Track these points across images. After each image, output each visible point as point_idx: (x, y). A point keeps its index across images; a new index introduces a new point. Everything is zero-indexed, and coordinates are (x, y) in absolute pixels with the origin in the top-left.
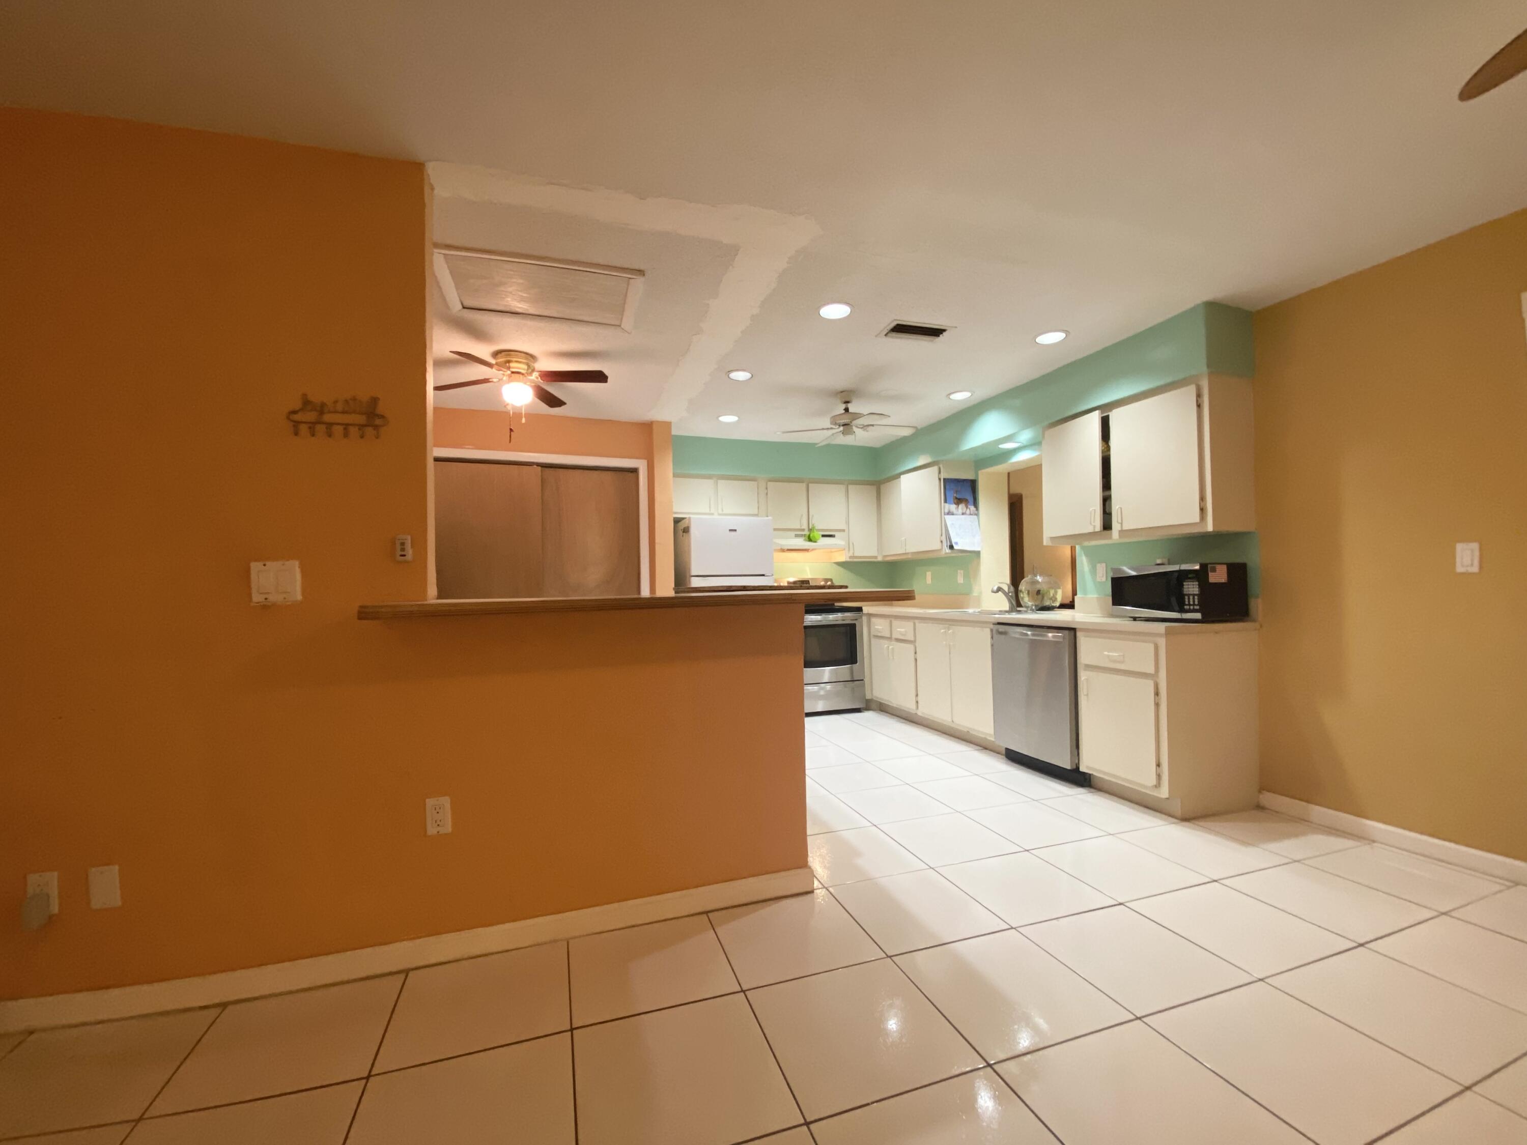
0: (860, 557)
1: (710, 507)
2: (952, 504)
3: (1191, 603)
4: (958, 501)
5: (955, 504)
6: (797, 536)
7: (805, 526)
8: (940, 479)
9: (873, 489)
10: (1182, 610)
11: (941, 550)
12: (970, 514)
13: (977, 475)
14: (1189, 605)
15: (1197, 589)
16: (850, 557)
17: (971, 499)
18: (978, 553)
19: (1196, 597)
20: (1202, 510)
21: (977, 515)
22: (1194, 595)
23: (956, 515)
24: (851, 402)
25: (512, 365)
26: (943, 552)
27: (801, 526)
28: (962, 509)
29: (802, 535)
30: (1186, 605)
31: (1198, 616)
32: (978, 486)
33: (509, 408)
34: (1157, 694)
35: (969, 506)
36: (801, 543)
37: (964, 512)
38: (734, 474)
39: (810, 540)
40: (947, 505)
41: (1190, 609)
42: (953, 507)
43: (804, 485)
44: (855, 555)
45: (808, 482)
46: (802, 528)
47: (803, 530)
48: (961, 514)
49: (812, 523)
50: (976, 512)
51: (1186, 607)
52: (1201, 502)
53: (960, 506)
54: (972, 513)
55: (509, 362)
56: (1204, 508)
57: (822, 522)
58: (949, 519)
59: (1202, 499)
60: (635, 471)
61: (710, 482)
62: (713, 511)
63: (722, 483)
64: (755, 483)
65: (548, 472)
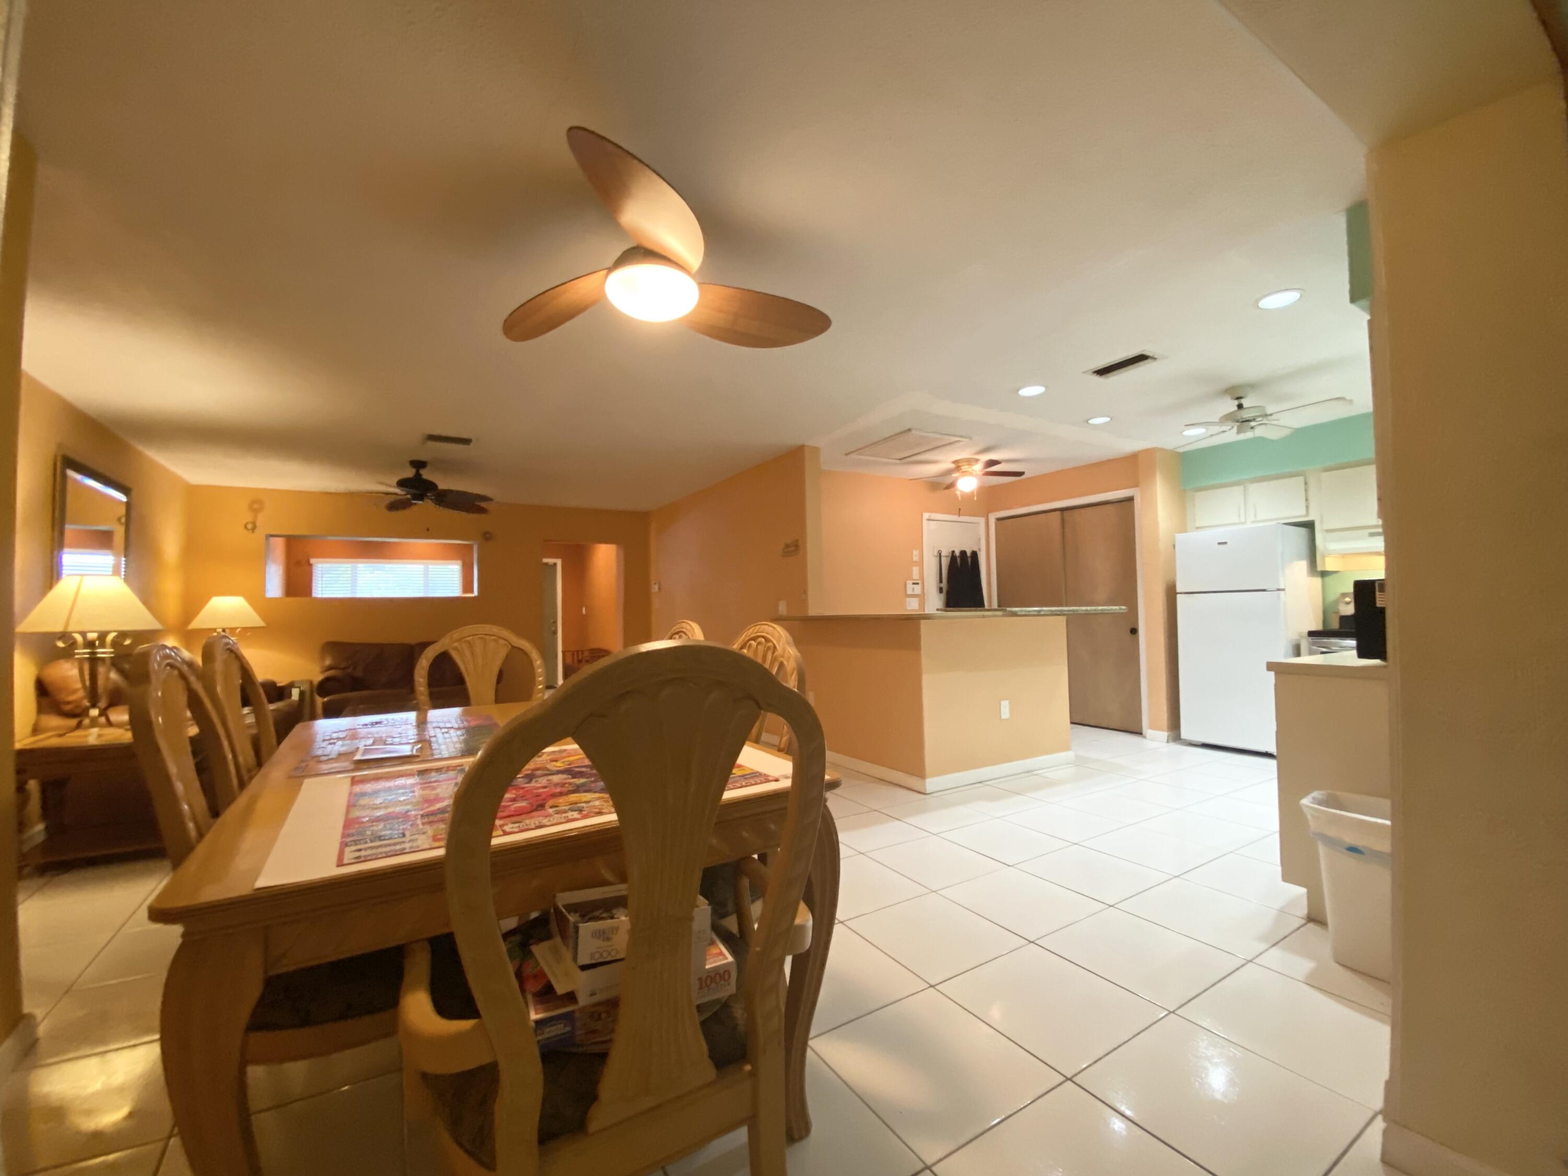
1: (1239, 516)
6: (1371, 535)
25: (962, 467)
27: (1374, 522)
29: (1377, 533)
33: (959, 494)
38: (1265, 474)
55: (959, 466)
60: (1131, 499)
61: (1238, 490)
62: (1243, 520)
63: (1253, 488)
64: (1301, 479)
65: (1066, 513)
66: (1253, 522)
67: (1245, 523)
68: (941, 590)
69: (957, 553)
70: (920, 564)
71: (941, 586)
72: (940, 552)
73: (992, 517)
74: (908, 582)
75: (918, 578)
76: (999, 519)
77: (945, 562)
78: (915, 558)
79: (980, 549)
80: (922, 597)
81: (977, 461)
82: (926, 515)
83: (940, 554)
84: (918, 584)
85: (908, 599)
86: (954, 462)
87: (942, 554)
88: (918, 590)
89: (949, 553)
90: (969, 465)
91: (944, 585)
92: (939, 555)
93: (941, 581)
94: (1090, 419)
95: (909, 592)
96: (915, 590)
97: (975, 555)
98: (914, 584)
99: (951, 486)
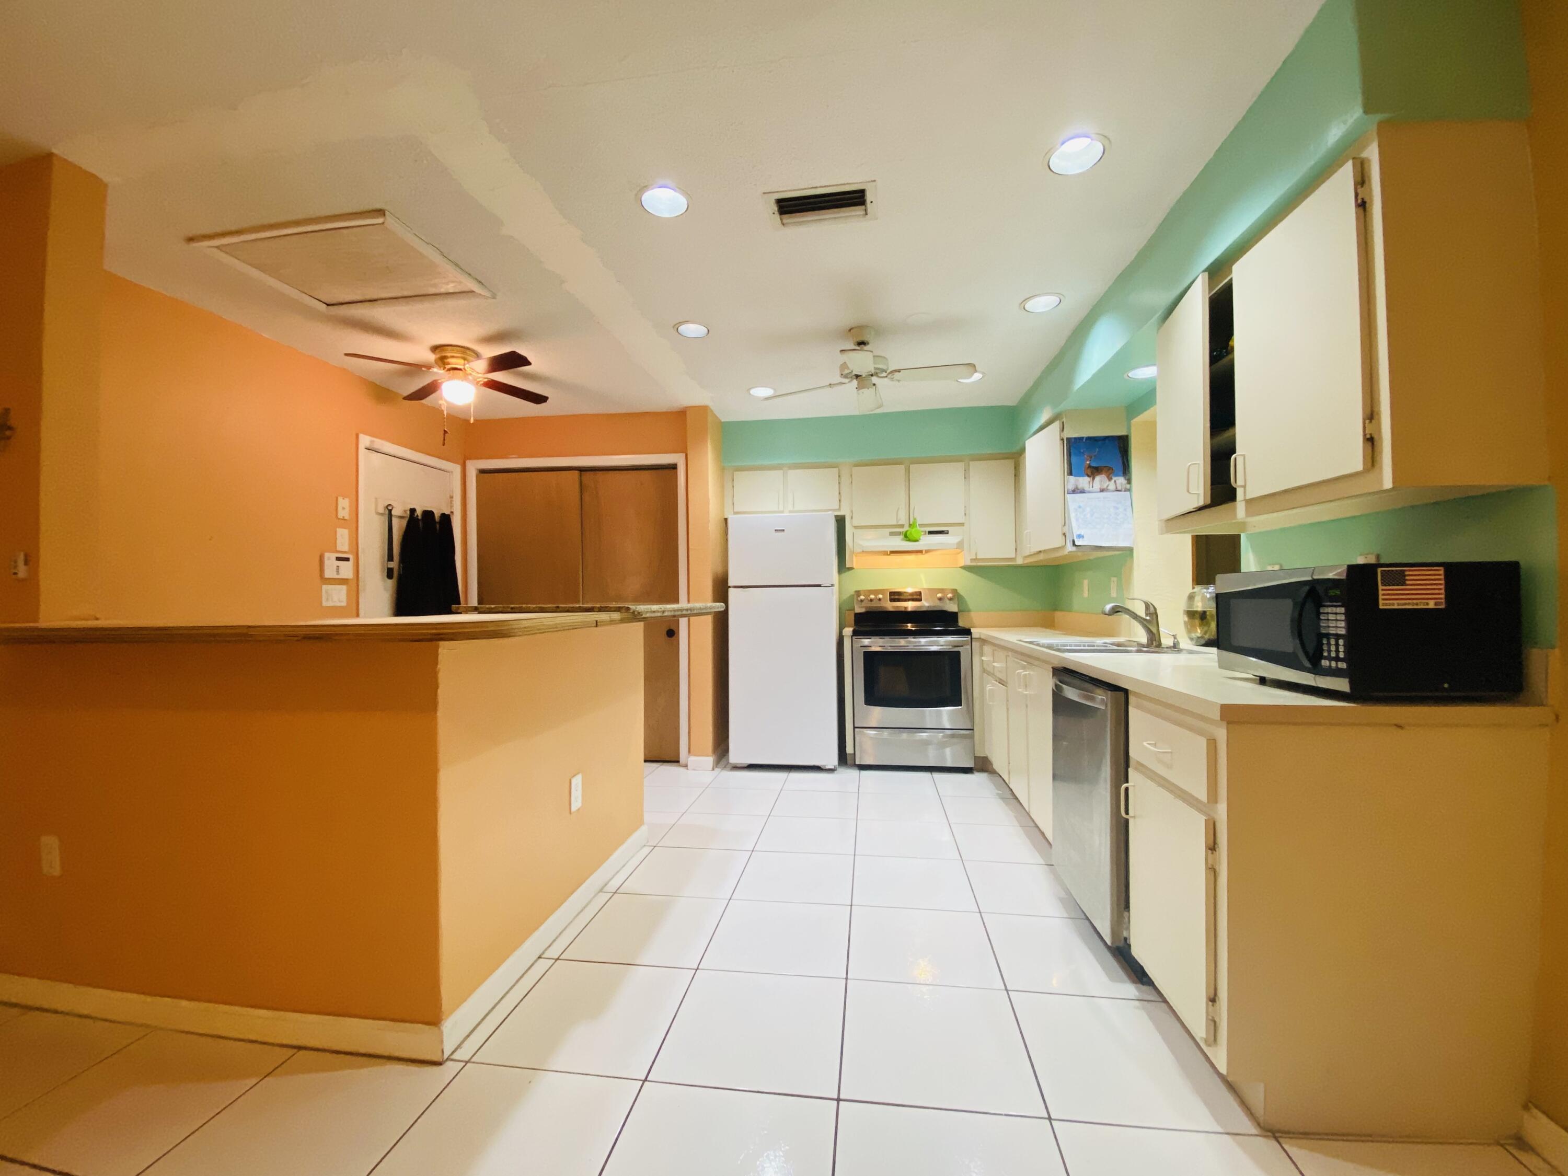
0: (983, 560)
1: (779, 504)
2: (1083, 476)
3: (1333, 654)
4: (1094, 471)
5: (1088, 476)
6: (892, 534)
7: (903, 520)
8: (1063, 440)
9: (1010, 464)
10: (1316, 669)
11: (1063, 547)
12: (1117, 490)
13: (1129, 428)
14: (1330, 659)
15: (1343, 624)
16: (972, 560)
17: (1117, 464)
18: (1130, 550)
19: (1341, 642)
20: (1371, 441)
21: (1129, 490)
22: (1338, 636)
23: (1089, 492)
24: (868, 343)
25: (450, 360)
26: (1066, 552)
27: (897, 522)
28: (1101, 481)
29: (900, 532)
30: (1326, 658)
31: (1342, 685)
32: (1131, 444)
33: (444, 408)
34: (1212, 847)
35: (1114, 478)
36: (898, 543)
37: (1105, 486)
38: (803, 461)
39: (906, 537)
40: (1072, 478)
41: (1330, 666)
42: (1084, 482)
43: (901, 468)
44: (978, 557)
45: (908, 463)
46: (900, 523)
47: (902, 526)
48: (1099, 490)
49: (913, 517)
50: (1128, 486)
51: (1325, 663)
52: (1367, 421)
53: (1098, 478)
54: (1119, 488)
55: (445, 357)
56: (1376, 437)
57: (927, 515)
58: (1074, 501)
59: (1371, 416)
60: (674, 467)
61: (779, 473)
62: (781, 509)
63: (793, 474)
64: (836, 470)
65: (587, 476)
66: (790, 512)
67: (782, 512)
68: (390, 573)
69: (419, 512)
70: (353, 524)
71: (390, 566)
72: (390, 508)
73: (473, 467)
74: (327, 555)
75: (346, 548)
76: (482, 472)
77: (398, 527)
78: (344, 513)
79: (452, 512)
80: (354, 585)
81: (478, 356)
82: (365, 440)
83: (390, 511)
84: (347, 559)
85: (325, 587)
86: (435, 349)
87: (393, 513)
88: (346, 570)
89: (405, 511)
90: (465, 359)
91: (394, 565)
92: (387, 512)
93: (390, 558)
94: (681, 323)
95: (329, 573)
96: (341, 571)
97: (446, 519)
98: (338, 559)
99: (430, 389)
